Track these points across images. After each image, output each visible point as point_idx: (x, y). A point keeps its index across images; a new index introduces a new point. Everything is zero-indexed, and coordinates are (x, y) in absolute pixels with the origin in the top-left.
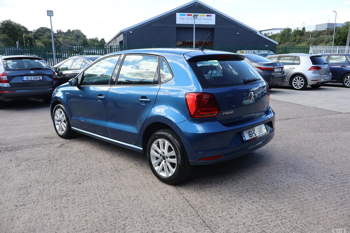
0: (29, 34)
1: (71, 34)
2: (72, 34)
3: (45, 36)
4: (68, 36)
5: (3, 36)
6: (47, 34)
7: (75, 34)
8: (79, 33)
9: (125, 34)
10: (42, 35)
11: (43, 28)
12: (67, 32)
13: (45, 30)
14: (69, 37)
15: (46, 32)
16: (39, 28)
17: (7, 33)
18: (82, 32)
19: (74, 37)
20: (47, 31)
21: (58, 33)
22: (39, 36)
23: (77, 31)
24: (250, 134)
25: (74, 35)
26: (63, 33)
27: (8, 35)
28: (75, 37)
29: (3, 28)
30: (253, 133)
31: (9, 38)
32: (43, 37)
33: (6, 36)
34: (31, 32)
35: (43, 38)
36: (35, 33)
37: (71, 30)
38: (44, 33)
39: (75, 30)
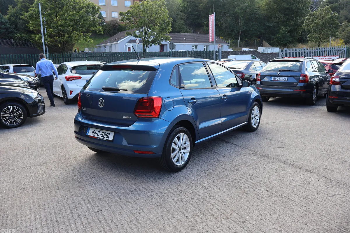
24: (94, 133)
30: (97, 133)
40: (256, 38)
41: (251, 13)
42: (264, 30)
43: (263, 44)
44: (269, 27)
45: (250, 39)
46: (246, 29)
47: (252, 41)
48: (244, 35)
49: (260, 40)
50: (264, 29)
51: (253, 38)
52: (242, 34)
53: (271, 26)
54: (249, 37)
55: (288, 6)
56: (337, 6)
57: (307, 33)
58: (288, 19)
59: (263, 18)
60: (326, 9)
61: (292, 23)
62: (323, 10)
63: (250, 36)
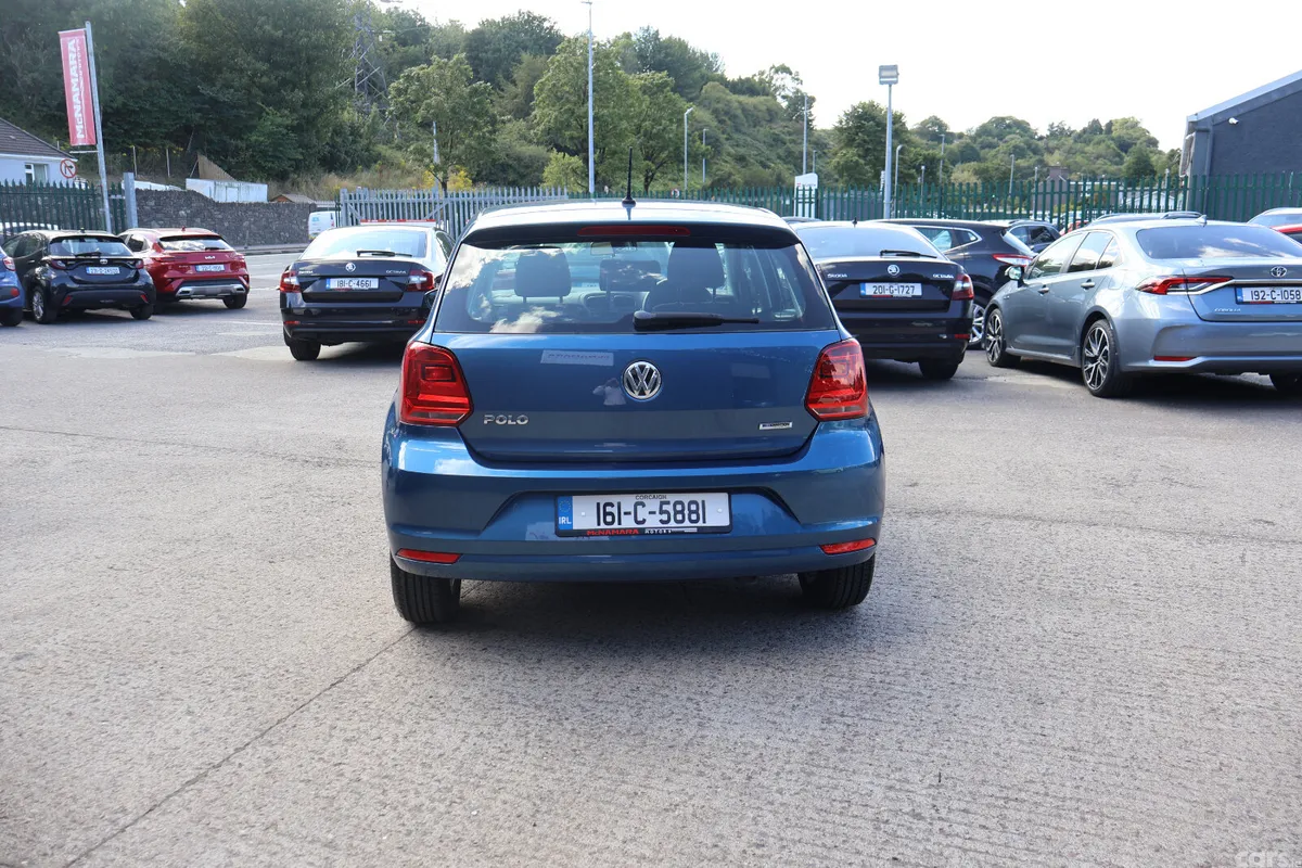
0: (951, 142)
1: (1098, 137)
2: (1103, 136)
3: (1002, 147)
4: (1088, 145)
5: (845, 155)
6: (1012, 139)
7: (1114, 134)
8: (1131, 131)
9: (1207, 131)
10: (991, 146)
11: (1000, 121)
12: (1084, 131)
13: (1009, 126)
14: (1089, 149)
15: (1010, 133)
16: (986, 121)
17: (859, 146)
18: (1143, 125)
19: (1109, 147)
20: (1014, 129)
21: (1053, 135)
22: (983, 148)
23: (1125, 122)
24: (611, 514)
25: (1113, 139)
26: (1070, 136)
27: (861, 153)
28: (1113, 146)
29: (850, 128)
30: (627, 513)
31: (862, 161)
32: (993, 152)
33: (854, 155)
34: (961, 136)
35: (995, 156)
36: (971, 137)
37: (1103, 123)
38: (1001, 137)
39: (1116, 121)
40: (169, 144)
41: (139, 43)
42: (199, 114)
43: (197, 167)
44: (214, 102)
45: (145, 145)
46: (124, 104)
47: (155, 153)
48: (120, 127)
49: (185, 150)
50: (198, 110)
51: (158, 142)
52: (110, 124)
53: (225, 102)
54: (140, 137)
55: (279, 33)
56: (420, 55)
57: (350, 138)
58: (284, 83)
59: (189, 67)
60: (455, 64)
61: (299, 95)
62: (446, 64)
63: (146, 134)
